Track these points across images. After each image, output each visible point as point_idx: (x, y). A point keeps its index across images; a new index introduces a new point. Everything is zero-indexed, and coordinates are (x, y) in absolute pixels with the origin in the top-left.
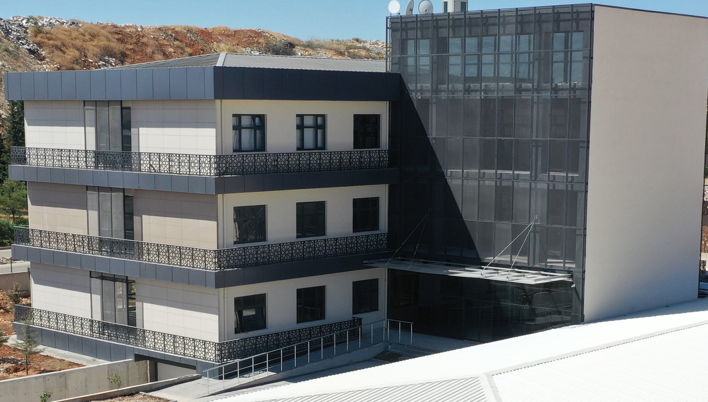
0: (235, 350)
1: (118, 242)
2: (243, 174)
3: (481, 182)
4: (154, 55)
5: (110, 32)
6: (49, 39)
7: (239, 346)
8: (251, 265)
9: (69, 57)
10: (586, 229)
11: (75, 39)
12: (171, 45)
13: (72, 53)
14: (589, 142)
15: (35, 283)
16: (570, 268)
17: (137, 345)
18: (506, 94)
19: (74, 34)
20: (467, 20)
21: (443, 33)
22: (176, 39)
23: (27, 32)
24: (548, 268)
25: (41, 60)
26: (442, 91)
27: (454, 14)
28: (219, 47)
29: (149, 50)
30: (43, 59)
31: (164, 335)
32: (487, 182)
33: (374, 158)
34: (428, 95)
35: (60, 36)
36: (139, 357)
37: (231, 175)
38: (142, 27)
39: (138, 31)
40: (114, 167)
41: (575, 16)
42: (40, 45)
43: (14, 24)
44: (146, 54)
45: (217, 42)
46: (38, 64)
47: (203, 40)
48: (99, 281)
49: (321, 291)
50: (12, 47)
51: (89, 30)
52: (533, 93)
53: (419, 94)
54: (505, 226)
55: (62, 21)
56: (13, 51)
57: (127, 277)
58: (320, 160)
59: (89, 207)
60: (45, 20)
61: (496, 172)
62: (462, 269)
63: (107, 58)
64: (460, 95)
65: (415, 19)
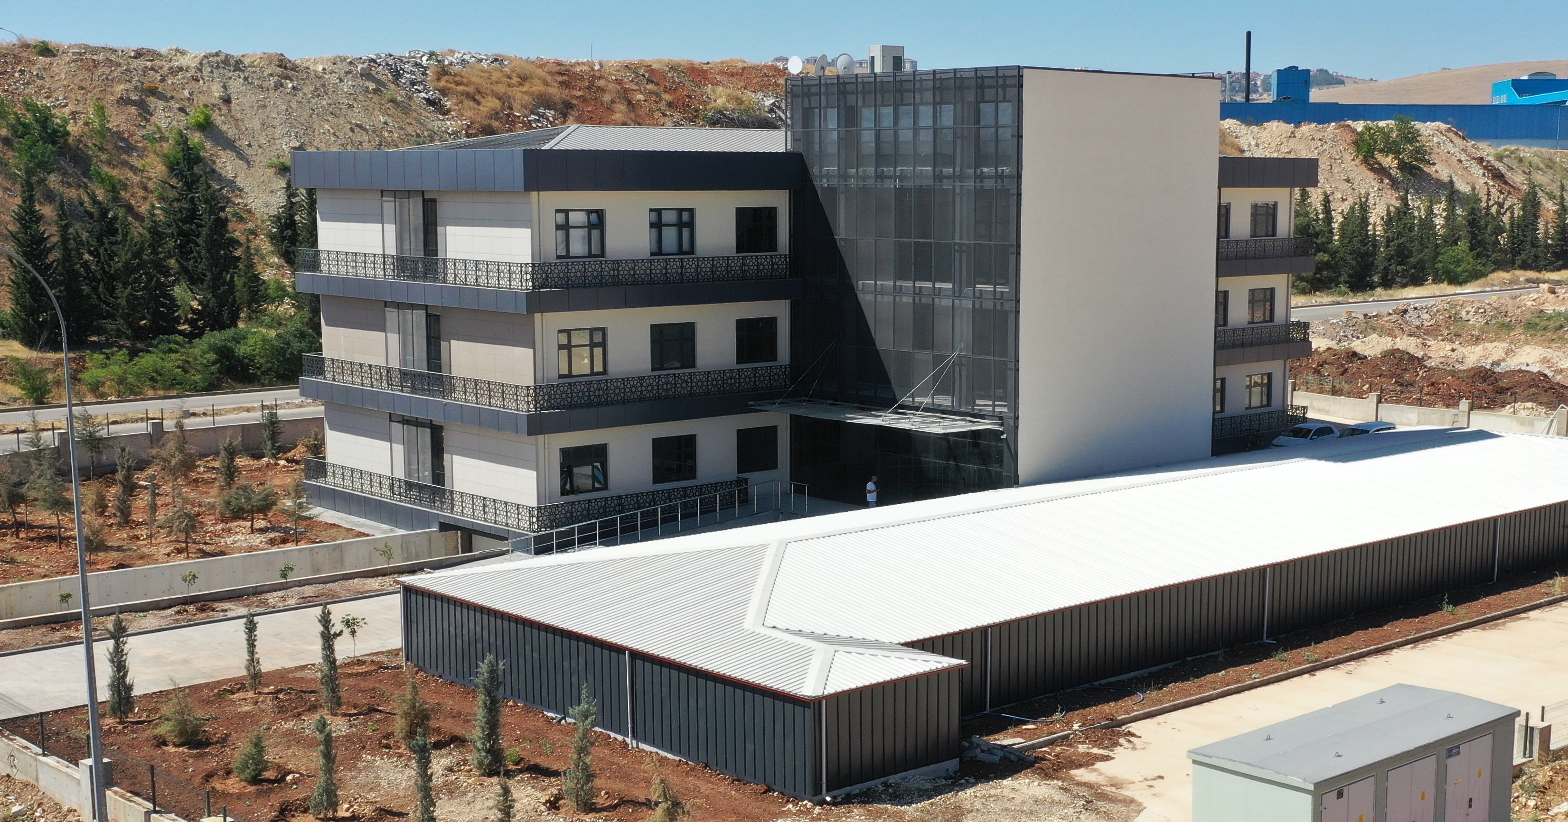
0: (558, 516)
1: (421, 375)
2: (568, 287)
3: (898, 299)
4: (614, 105)
5: (550, 73)
6: (457, 84)
7: (563, 511)
8: (581, 406)
9: (485, 109)
10: (1018, 361)
11: (497, 82)
12: (640, 90)
13: (490, 104)
14: (1019, 246)
15: (330, 429)
16: (1001, 412)
17: (442, 509)
18: (925, 182)
19: (496, 76)
20: (878, 84)
21: (851, 100)
22: (649, 81)
23: (426, 74)
24: (976, 412)
25: (444, 114)
26: (851, 177)
27: (883, 75)
28: (714, 91)
29: (607, 98)
30: (446, 112)
31: (473, 497)
32: (904, 299)
33: (764, 266)
34: (835, 182)
35: (474, 79)
36: (445, 527)
37: (550, 288)
38: (601, 65)
39: (593, 70)
40: (414, 277)
41: (1001, 82)
42: (444, 92)
43: (408, 62)
44: (602, 104)
45: (713, 85)
46: (439, 120)
47: (693, 81)
48: (400, 426)
49: (690, 441)
50: (402, 96)
51: (518, 70)
52: (954, 182)
53: (825, 180)
54: (924, 356)
55: (479, 57)
56: (403, 102)
57: (431, 421)
58: (682, 268)
59: (388, 329)
60: (456, 55)
61: (914, 284)
62: (869, 413)
63: (541, 110)
64: (871, 182)
65: (817, 82)
